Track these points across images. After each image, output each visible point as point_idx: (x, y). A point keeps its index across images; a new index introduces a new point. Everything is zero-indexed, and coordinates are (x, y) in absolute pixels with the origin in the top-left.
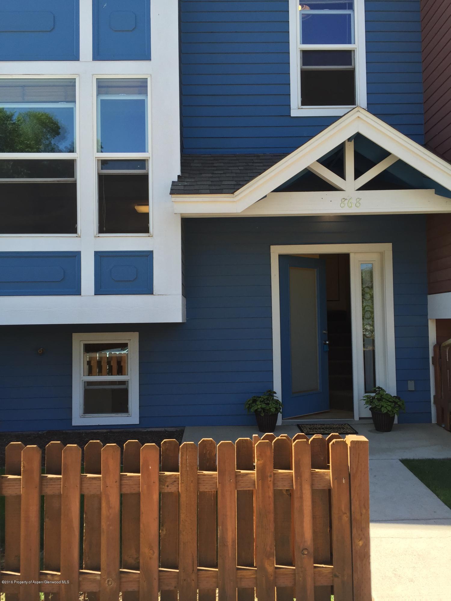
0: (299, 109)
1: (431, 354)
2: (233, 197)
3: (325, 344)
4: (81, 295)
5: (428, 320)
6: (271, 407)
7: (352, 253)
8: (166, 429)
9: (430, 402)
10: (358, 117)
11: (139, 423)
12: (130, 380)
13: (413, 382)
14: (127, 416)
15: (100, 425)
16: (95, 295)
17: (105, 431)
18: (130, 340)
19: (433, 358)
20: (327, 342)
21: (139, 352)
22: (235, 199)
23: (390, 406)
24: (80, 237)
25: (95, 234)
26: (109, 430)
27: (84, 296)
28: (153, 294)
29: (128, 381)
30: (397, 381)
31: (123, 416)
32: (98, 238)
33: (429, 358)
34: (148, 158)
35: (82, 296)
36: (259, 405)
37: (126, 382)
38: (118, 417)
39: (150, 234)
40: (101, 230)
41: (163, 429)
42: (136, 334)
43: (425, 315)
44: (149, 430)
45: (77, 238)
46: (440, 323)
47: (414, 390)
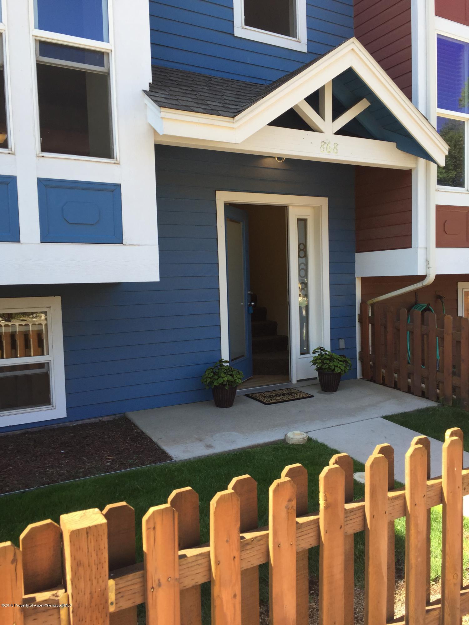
0: (243, 29)
1: (358, 312)
2: (233, 122)
3: (250, 305)
4: (20, 242)
5: (355, 278)
6: (236, 378)
7: (291, 206)
8: (101, 419)
9: (356, 358)
10: (353, 49)
11: (66, 417)
12: (52, 361)
13: (343, 340)
14: (50, 408)
15: (11, 425)
16: (41, 242)
17: (19, 432)
18: (50, 307)
19: (359, 315)
20: (253, 304)
21: (63, 322)
22: (236, 125)
23: (342, 365)
24: (14, 154)
25: (38, 152)
26: (24, 430)
27: (26, 244)
28: (123, 244)
29: (48, 363)
30: (332, 340)
31: (44, 409)
32: (42, 158)
33: (355, 316)
34: (109, 51)
35: (21, 244)
36: (224, 377)
37: (46, 365)
38: (37, 411)
39: (115, 159)
40: (45, 148)
41: (97, 420)
42: (58, 300)
43: (353, 273)
44: (79, 423)
45: (9, 155)
46: (365, 280)
47: (344, 348)
